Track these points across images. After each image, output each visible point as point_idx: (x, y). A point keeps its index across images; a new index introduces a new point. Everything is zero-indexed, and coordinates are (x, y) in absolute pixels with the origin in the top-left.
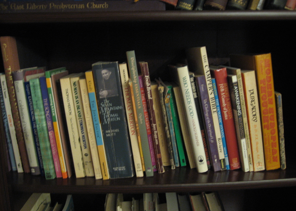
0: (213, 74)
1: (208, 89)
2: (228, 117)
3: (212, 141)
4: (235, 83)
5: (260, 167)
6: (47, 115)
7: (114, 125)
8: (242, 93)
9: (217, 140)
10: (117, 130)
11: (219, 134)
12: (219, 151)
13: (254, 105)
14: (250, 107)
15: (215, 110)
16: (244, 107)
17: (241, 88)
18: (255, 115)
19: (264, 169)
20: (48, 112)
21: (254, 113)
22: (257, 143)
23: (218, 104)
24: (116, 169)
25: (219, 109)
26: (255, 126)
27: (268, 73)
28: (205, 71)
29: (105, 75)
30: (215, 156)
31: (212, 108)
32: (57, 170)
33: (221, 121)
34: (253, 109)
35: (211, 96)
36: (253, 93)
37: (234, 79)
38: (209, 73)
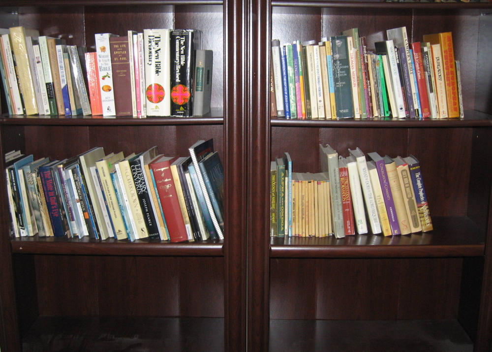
0: (410, 47)
1: (407, 57)
2: (421, 77)
3: (409, 95)
4: (426, 52)
5: (444, 115)
6: (296, 71)
7: (342, 79)
8: (430, 59)
9: (413, 94)
10: (344, 83)
11: (414, 89)
12: (414, 102)
13: (439, 68)
14: (436, 70)
15: (412, 72)
16: (432, 70)
17: (430, 56)
18: (440, 76)
19: (447, 117)
20: (296, 69)
21: (440, 74)
22: (442, 97)
23: (413, 68)
24: (341, 111)
25: (414, 72)
26: (441, 83)
27: (449, 46)
28: (405, 44)
29: (338, 44)
30: (411, 106)
31: (409, 70)
32: (299, 112)
33: (416, 80)
34: (438, 71)
35: (409, 62)
36: (439, 60)
37: (426, 49)
38: (408, 45)
